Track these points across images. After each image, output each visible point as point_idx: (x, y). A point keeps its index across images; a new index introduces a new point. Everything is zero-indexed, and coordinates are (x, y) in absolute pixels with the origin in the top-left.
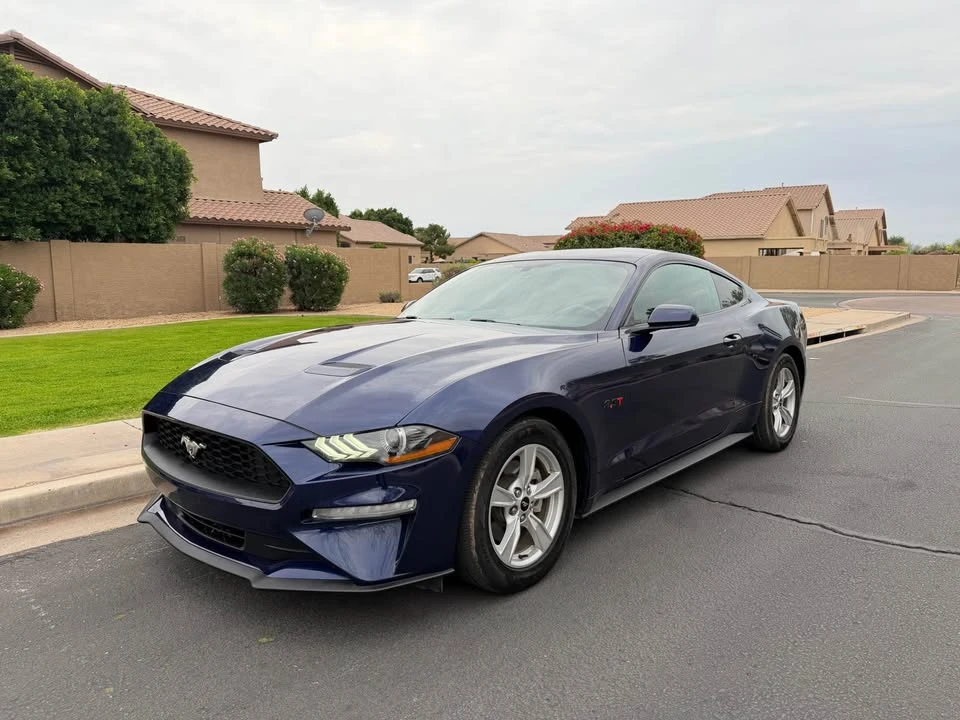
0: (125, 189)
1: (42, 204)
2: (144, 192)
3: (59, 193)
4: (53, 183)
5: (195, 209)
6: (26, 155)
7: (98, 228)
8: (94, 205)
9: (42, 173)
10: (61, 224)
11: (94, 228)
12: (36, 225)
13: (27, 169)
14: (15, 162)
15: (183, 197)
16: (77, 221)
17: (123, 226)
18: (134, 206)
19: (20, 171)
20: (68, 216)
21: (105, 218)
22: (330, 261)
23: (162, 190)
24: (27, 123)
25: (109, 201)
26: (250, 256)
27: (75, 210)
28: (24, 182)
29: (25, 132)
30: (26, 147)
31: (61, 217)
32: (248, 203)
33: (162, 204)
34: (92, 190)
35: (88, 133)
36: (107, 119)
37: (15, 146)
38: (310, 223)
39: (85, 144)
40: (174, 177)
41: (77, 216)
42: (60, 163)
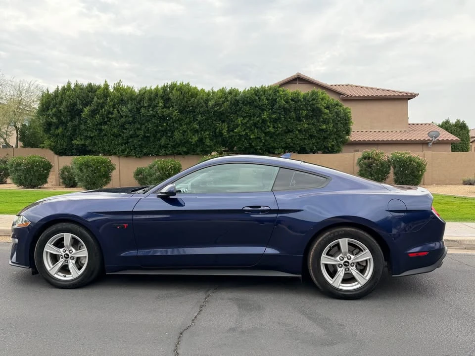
0: (318, 131)
1: (284, 140)
2: (327, 131)
3: (290, 135)
4: (289, 131)
5: (353, 137)
6: (280, 122)
7: (306, 148)
8: (305, 139)
9: (285, 128)
10: (291, 147)
11: (305, 148)
12: (282, 148)
13: (279, 127)
14: (276, 125)
15: (348, 132)
16: (298, 146)
17: (318, 147)
18: (322, 138)
19: (277, 128)
20: (294, 144)
21: (309, 144)
22: (411, 160)
23: (335, 130)
24: (279, 109)
25: (311, 136)
26: (369, 158)
27: (297, 142)
28: (278, 132)
29: (279, 113)
30: (279, 118)
31: (291, 145)
32: (398, 131)
33: (336, 136)
34: (304, 133)
35: (303, 110)
36: (311, 103)
37: (276, 119)
38: (431, 139)
39: (302, 114)
40: (341, 123)
41: (298, 144)
42: (292, 123)
